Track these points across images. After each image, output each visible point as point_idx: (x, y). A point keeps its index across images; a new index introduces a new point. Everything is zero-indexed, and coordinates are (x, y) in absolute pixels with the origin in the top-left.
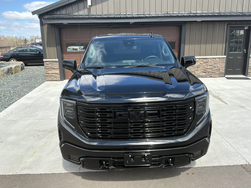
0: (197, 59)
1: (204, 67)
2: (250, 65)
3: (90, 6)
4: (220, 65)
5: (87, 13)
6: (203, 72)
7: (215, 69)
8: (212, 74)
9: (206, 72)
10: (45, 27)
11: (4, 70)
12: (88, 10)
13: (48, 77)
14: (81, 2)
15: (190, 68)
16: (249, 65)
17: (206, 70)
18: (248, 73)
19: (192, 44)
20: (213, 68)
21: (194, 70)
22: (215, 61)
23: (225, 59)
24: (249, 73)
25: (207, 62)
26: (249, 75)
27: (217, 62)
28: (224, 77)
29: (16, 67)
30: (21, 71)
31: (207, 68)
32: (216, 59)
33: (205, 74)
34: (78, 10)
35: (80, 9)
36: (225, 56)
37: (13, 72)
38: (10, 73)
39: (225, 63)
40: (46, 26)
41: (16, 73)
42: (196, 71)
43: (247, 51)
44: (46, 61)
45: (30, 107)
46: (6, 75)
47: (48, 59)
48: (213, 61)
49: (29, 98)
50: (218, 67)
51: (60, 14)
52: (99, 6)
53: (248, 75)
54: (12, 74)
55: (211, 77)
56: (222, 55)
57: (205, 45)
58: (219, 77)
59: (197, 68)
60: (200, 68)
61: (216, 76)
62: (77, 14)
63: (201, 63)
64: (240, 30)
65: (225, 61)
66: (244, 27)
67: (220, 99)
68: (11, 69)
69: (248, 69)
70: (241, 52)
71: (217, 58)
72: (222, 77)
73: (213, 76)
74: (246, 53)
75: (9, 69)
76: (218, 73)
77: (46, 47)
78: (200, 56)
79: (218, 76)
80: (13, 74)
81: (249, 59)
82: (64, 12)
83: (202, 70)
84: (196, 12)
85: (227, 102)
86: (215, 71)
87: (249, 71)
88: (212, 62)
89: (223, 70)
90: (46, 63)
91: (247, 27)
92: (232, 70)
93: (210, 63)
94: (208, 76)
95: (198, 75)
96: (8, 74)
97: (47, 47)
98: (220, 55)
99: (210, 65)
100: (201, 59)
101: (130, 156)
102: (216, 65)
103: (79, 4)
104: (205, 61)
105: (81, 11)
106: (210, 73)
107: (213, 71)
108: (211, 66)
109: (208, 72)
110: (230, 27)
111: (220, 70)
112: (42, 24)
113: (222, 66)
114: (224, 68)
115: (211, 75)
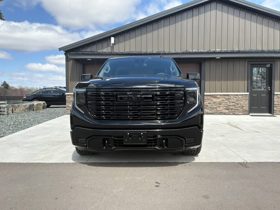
0: (219, 96)
1: (227, 103)
2: (276, 103)
3: (113, 44)
4: (243, 102)
5: (110, 51)
6: (226, 109)
7: (238, 106)
8: (235, 111)
9: (228, 109)
10: (71, 63)
11: (26, 106)
12: (111, 48)
13: (68, 111)
14: (105, 41)
15: (212, 105)
16: (274, 103)
17: (229, 107)
18: (274, 111)
19: (213, 80)
20: (236, 105)
21: (215, 106)
22: (238, 98)
23: (248, 96)
24: (276, 111)
25: (229, 99)
26: (276, 114)
27: (240, 99)
28: (249, 114)
29: (37, 105)
30: (43, 109)
31: (230, 105)
32: (238, 96)
33: (228, 111)
34: (102, 48)
35: (103, 47)
36: (248, 93)
37: (34, 108)
38: (32, 109)
39: (248, 100)
40: (71, 61)
41: (37, 110)
42: (217, 108)
43: (271, 89)
44: (68, 95)
45: (48, 129)
46: (27, 110)
47: (70, 93)
48: (236, 98)
49: (48, 124)
50: (241, 104)
51: (85, 51)
52: (121, 45)
53: (274, 114)
54: (33, 110)
55: (235, 114)
56: (245, 92)
57: (226, 82)
58: (244, 114)
59: (219, 105)
60: (222, 105)
61: (240, 114)
62: (101, 51)
63: (223, 99)
64: (262, 67)
65: (248, 98)
66: (266, 64)
67: (237, 127)
68: (32, 105)
69: (274, 107)
70: (265, 90)
71: (240, 95)
72: (246, 115)
73: (236, 114)
74: (270, 91)
75: (31, 105)
76: (241, 110)
77: (69, 81)
78: (221, 92)
79: (242, 114)
80: (35, 110)
81: (274, 97)
82: (89, 50)
83: (224, 107)
84: (215, 50)
85: (243, 129)
86: (238, 108)
87: (275, 109)
88: (234, 98)
89: (246, 108)
90: (68, 96)
91: (269, 65)
92: (256, 108)
93: (233, 100)
94: (231, 114)
95: (220, 111)
96: (29, 110)
97: (71, 81)
98: (242, 92)
99: (232, 102)
100: (223, 96)
101: (128, 134)
102: (239, 102)
103: (103, 43)
104: (227, 97)
105: (105, 49)
106: (233, 110)
107: (236, 109)
108: (234, 103)
109: (231, 109)
110: (251, 64)
111: (243, 107)
112: (67, 60)
113: (245, 103)
114: (248, 106)
115: (235, 113)
